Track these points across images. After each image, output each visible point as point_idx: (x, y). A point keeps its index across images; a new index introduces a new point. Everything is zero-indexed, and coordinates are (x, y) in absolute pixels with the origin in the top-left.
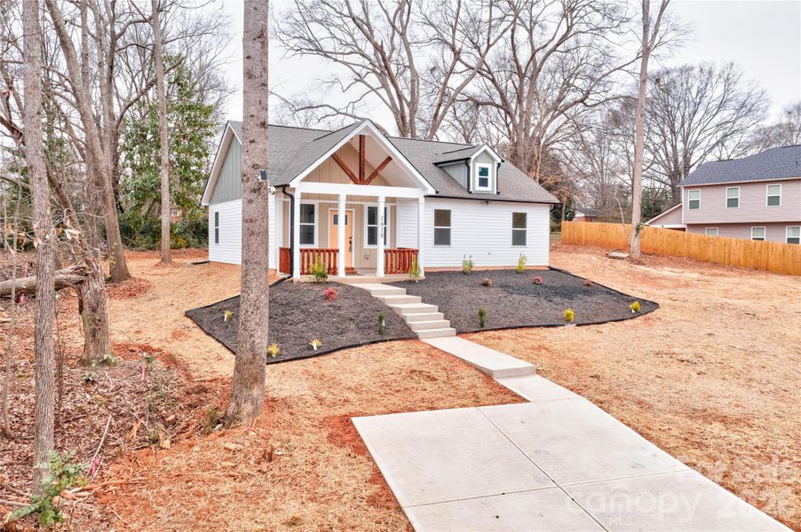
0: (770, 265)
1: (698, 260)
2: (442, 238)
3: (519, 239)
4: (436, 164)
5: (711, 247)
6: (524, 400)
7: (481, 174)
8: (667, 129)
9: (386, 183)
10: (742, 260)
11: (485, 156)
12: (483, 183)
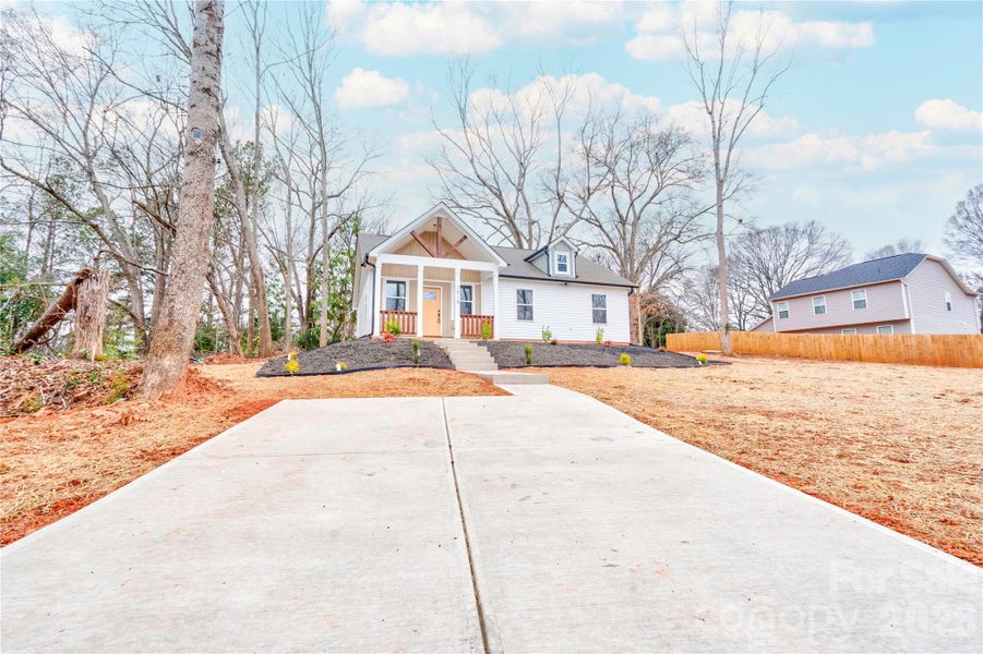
0: (863, 354)
1: (792, 356)
2: (525, 312)
3: (600, 317)
4: (526, 260)
5: (801, 343)
6: (511, 395)
7: (559, 260)
8: (763, 277)
9: (461, 257)
10: (833, 354)
11: (562, 246)
12: (562, 268)
